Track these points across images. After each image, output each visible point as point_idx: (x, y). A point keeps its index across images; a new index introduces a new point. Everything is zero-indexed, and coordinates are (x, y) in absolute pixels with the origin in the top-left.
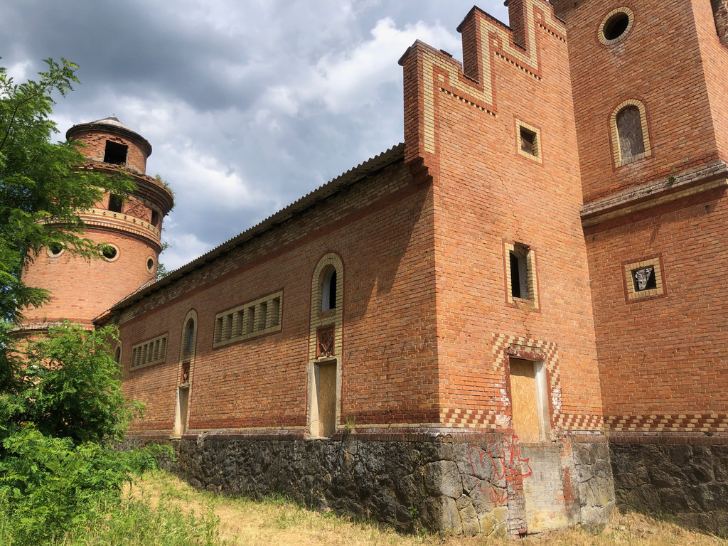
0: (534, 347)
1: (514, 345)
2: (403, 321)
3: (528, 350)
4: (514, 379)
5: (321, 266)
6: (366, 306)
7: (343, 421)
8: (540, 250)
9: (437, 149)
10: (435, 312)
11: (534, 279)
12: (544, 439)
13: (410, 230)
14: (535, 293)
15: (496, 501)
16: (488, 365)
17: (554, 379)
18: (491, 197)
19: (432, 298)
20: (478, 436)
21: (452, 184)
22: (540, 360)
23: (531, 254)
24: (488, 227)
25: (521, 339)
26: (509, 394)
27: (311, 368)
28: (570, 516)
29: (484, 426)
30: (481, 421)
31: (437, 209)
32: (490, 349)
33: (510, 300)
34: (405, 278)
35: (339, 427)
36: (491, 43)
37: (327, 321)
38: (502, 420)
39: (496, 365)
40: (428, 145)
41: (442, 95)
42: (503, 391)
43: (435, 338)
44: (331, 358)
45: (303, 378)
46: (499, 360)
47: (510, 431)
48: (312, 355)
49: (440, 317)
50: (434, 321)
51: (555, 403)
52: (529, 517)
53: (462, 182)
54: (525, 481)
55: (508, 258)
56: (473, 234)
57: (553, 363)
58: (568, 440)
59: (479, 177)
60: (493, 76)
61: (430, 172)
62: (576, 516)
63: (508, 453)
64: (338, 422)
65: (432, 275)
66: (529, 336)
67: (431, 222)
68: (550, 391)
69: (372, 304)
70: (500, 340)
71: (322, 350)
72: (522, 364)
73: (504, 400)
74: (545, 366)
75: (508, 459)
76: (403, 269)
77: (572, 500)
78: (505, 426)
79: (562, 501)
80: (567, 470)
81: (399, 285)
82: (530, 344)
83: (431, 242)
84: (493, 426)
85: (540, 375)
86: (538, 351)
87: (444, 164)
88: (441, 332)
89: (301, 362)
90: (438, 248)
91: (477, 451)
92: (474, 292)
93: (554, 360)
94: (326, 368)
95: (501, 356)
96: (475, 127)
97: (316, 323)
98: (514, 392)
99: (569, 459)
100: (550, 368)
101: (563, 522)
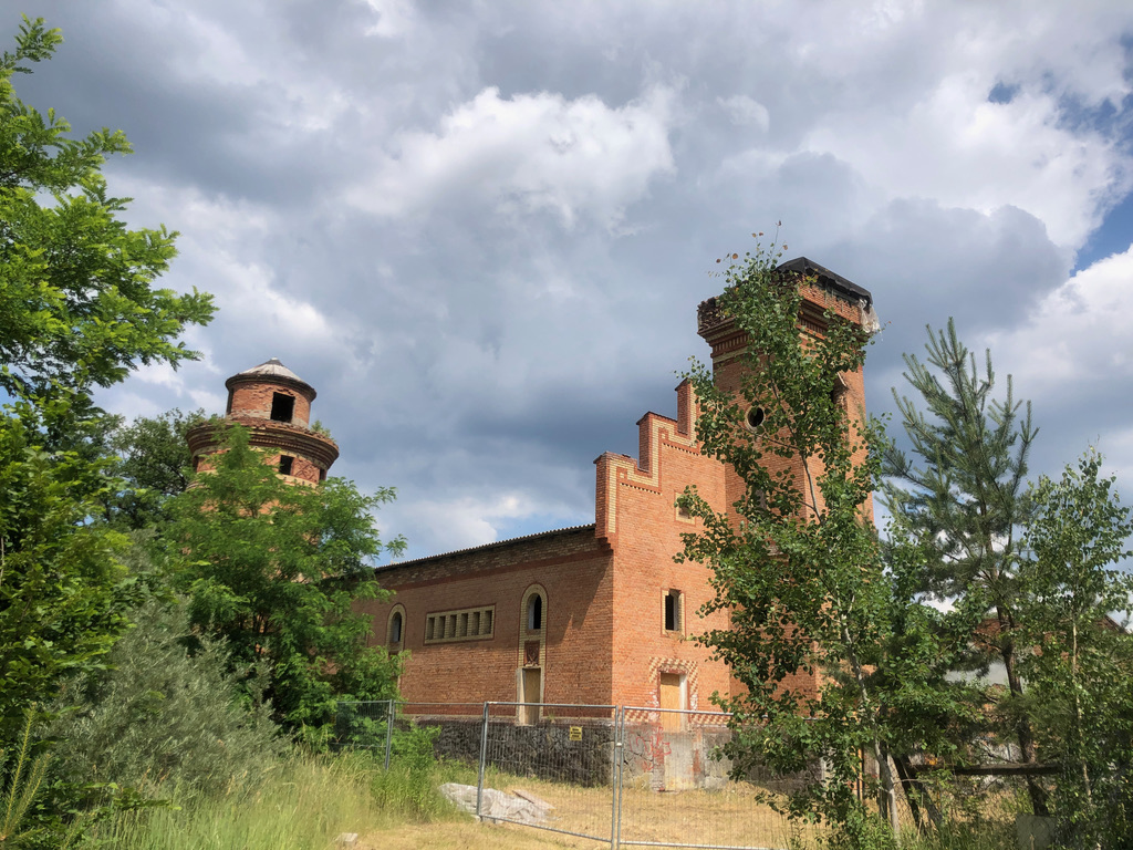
0: (679, 665)
1: (665, 664)
2: (591, 648)
3: (675, 668)
4: (663, 688)
5: (529, 593)
6: (564, 632)
7: (545, 714)
8: (689, 593)
9: (617, 529)
10: (611, 645)
11: (683, 615)
12: (683, 729)
13: (598, 584)
14: (683, 625)
15: (645, 768)
16: (645, 679)
17: (693, 688)
18: (654, 557)
19: (610, 635)
20: (635, 727)
21: (627, 552)
22: (684, 674)
23: (682, 597)
24: (650, 580)
25: (670, 660)
26: (659, 699)
27: (520, 673)
28: (696, 782)
29: (640, 720)
30: (638, 717)
31: (616, 572)
32: (648, 668)
33: (664, 632)
34: (593, 617)
35: (542, 717)
36: (660, 436)
37: (533, 638)
38: (653, 717)
39: (651, 679)
40: (611, 528)
41: (622, 488)
42: (655, 697)
43: (611, 662)
44: (536, 667)
45: (513, 679)
46: (653, 676)
47: (658, 724)
48: (521, 663)
49: (615, 649)
50: (611, 651)
51: (692, 704)
52: (667, 781)
53: (634, 550)
54: (666, 757)
55: (664, 602)
56: (640, 587)
57: (693, 676)
58: (700, 731)
59: (646, 544)
60: (660, 464)
61: (612, 547)
62: (701, 782)
63: (655, 739)
64: (541, 714)
65: (610, 619)
66: (676, 657)
67: (611, 581)
68: (689, 696)
69: (569, 631)
70: (655, 661)
71: (529, 660)
72: (670, 677)
73: (656, 703)
74: (687, 678)
75: (655, 742)
76: (592, 610)
77: (698, 771)
78: (655, 721)
79: (692, 772)
80: (697, 751)
81: (587, 622)
82: (676, 663)
83: (611, 596)
84: (647, 721)
85: (683, 685)
86: (682, 668)
87: (621, 539)
88: (614, 658)
89: (511, 667)
90: (616, 600)
91: (634, 736)
92: (639, 629)
93: (694, 674)
94: (532, 674)
95: (655, 672)
96: (644, 506)
97: (524, 638)
98: (662, 697)
99: (700, 744)
100: (691, 680)
101: (692, 785)
